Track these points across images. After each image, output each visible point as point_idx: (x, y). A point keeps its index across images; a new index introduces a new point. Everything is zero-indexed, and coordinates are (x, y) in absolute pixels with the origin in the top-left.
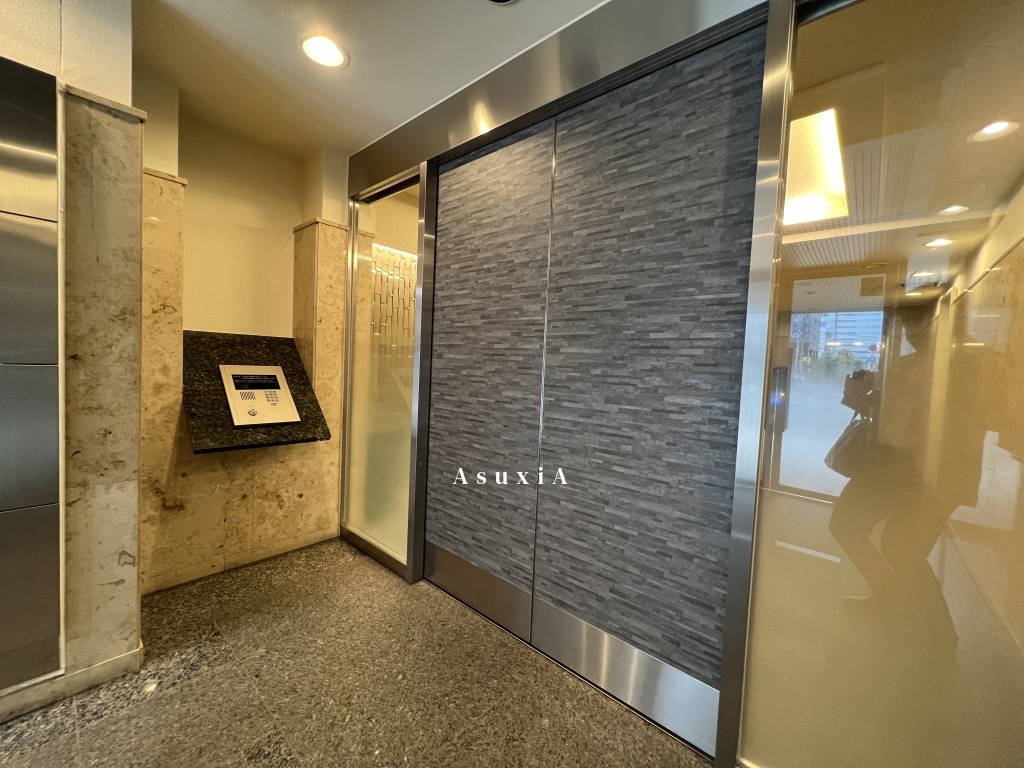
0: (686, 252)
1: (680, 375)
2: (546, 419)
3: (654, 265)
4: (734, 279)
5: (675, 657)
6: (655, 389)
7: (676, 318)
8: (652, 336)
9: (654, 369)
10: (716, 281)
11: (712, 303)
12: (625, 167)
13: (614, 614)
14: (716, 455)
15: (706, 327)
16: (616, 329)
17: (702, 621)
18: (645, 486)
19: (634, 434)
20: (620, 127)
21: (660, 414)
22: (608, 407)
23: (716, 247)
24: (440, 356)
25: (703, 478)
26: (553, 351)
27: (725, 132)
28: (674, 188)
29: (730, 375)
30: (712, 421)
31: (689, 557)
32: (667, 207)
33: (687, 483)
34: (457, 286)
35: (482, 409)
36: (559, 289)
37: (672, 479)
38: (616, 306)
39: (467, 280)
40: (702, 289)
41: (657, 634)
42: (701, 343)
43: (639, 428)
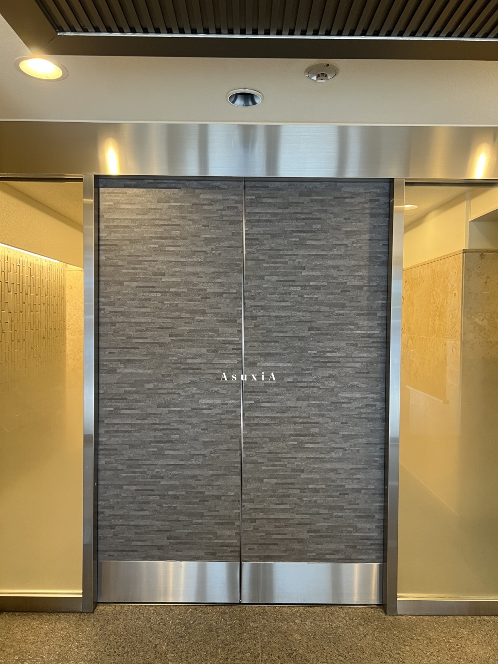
0: (347, 303)
1: (347, 379)
2: (247, 418)
3: (327, 309)
4: (375, 323)
5: (354, 556)
6: (332, 389)
10: (365, 323)
11: (364, 336)
12: (303, 239)
14: (371, 425)
15: (361, 350)
16: (302, 350)
17: (368, 526)
18: (329, 453)
19: (320, 420)
20: (299, 210)
21: (336, 404)
22: (299, 404)
23: (365, 303)
25: (364, 440)
26: (251, 365)
27: (367, 236)
28: (339, 262)
30: (367, 406)
31: (359, 491)
32: (334, 273)
33: (355, 445)
35: (175, 418)
36: (254, 318)
37: (346, 445)
38: (302, 334)
39: (148, 300)
40: (358, 328)
41: (342, 547)
42: (359, 360)
43: (323, 416)
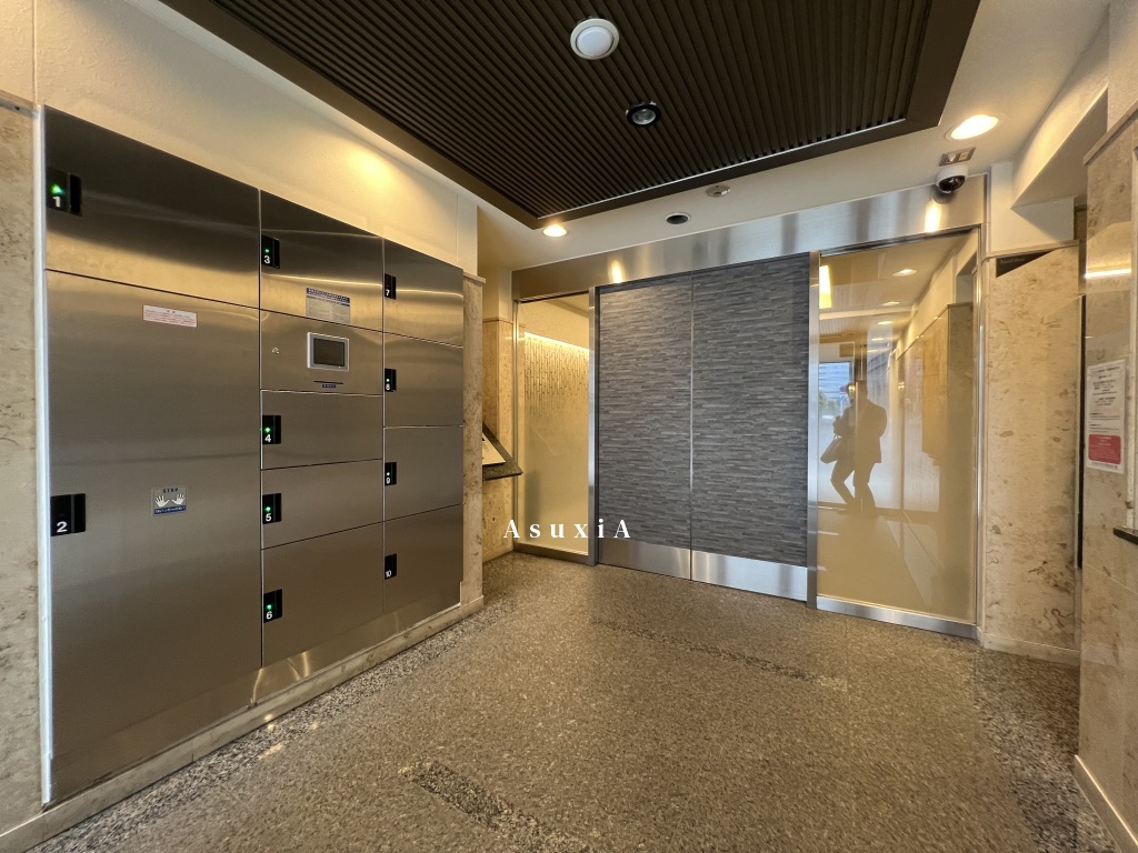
0: (775, 356)
1: (775, 417)
2: (695, 446)
3: (758, 361)
4: (800, 370)
5: (782, 558)
6: (763, 424)
7: (772, 389)
8: (759, 397)
9: (761, 414)
10: (791, 370)
11: (789, 381)
12: (738, 310)
13: (745, 546)
14: (796, 454)
15: (788, 393)
16: (737, 394)
17: (794, 535)
18: (759, 474)
19: (753, 448)
20: (734, 288)
21: (766, 437)
22: (735, 436)
23: (790, 354)
24: (607, 412)
25: (791, 466)
26: (698, 407)
27: (791, 301)
28: (767, 324)
29: (801, 416)
30: (793, 438)
31: (785, 506)
32: (764, 333)
33: (782, 469)
34: (620, 367)
35: (645, 444)
36: (700, 372)
37: (775, 469)
38: (737, 382)
39: (628, 364)
40: (784, 375)
41: (771, 549)
42: (785, 401)
43: (755, 445)
